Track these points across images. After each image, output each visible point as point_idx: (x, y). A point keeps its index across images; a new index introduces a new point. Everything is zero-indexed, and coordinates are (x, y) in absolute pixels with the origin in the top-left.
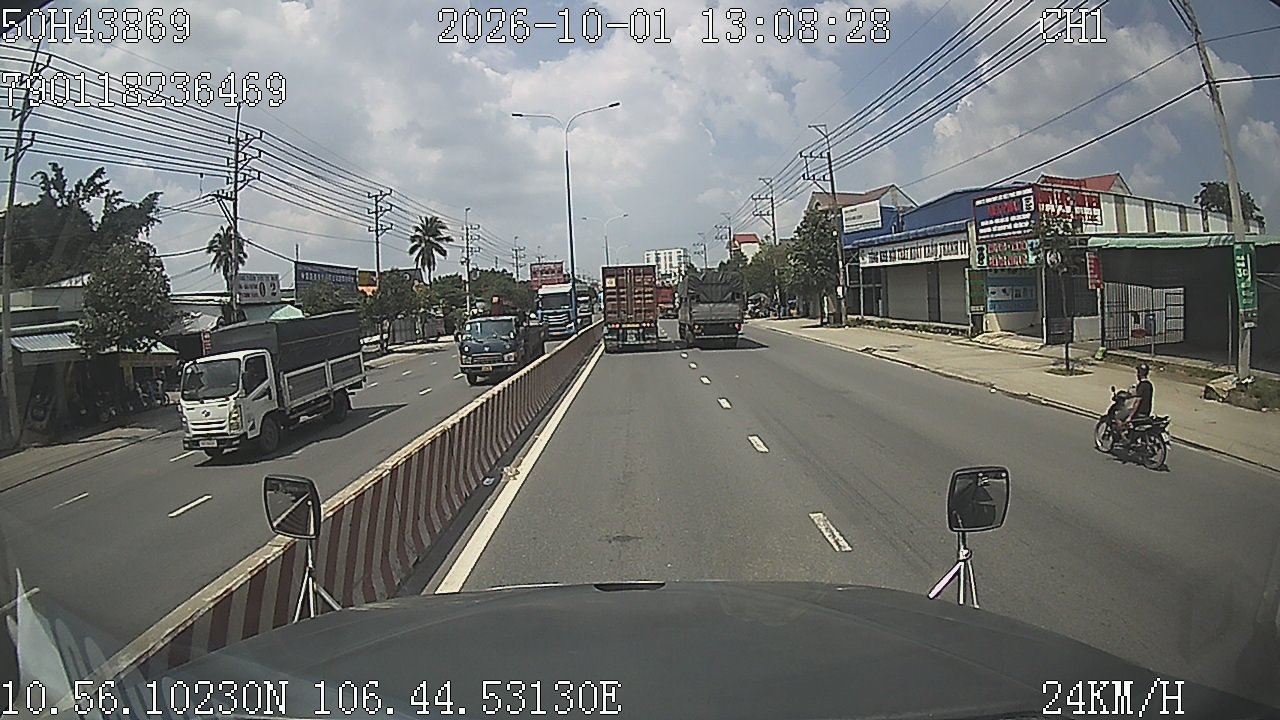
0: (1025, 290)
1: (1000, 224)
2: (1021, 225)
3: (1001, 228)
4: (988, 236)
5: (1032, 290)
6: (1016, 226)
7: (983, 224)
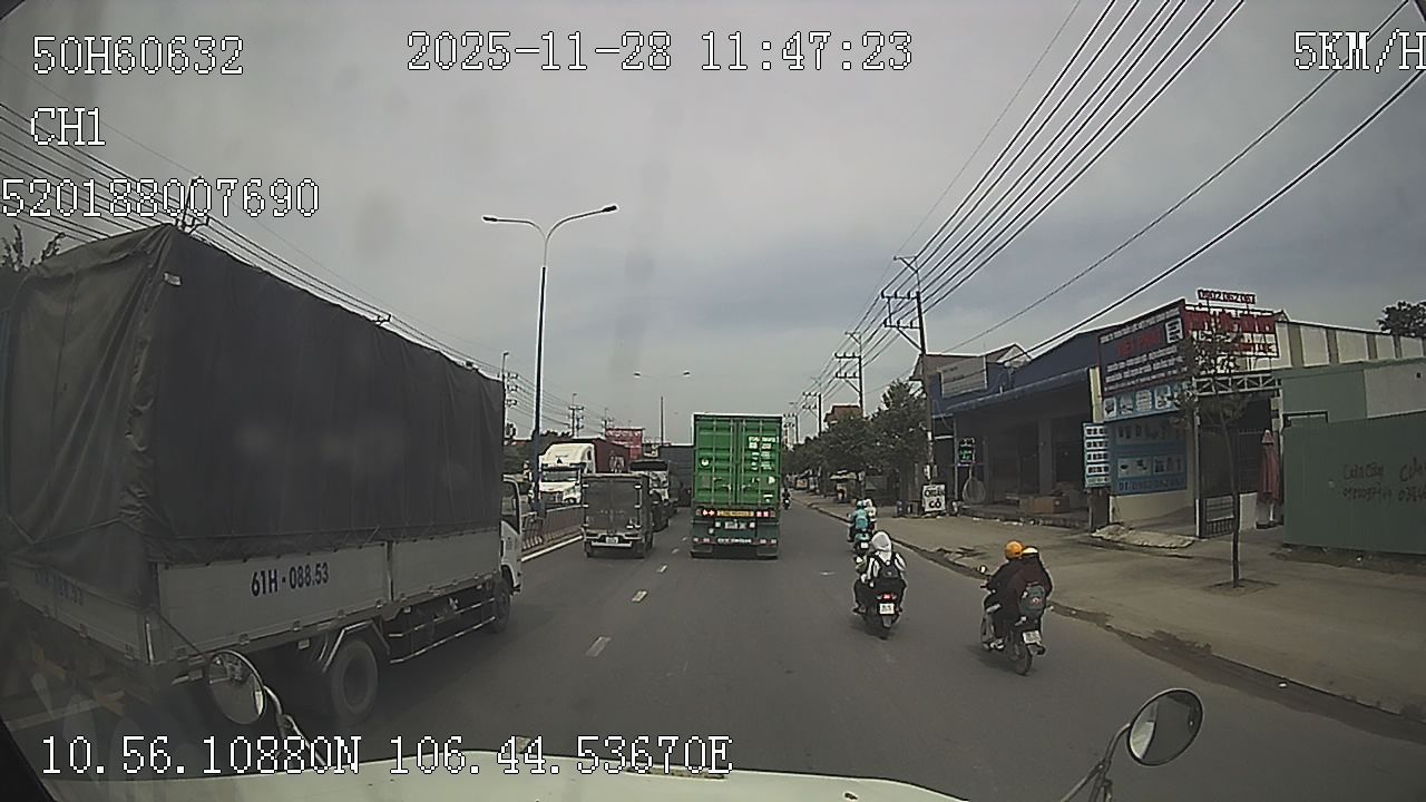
0: (1169, 460)
1: (1132, 367)
2: (1164, 364)
3: (1135, 372)
4: (1117, 386)
5: (1179, 461)
6: (1157, 366)
7: (1110, 369)
